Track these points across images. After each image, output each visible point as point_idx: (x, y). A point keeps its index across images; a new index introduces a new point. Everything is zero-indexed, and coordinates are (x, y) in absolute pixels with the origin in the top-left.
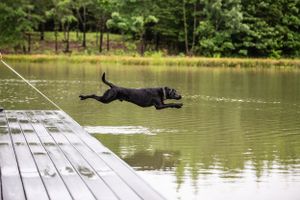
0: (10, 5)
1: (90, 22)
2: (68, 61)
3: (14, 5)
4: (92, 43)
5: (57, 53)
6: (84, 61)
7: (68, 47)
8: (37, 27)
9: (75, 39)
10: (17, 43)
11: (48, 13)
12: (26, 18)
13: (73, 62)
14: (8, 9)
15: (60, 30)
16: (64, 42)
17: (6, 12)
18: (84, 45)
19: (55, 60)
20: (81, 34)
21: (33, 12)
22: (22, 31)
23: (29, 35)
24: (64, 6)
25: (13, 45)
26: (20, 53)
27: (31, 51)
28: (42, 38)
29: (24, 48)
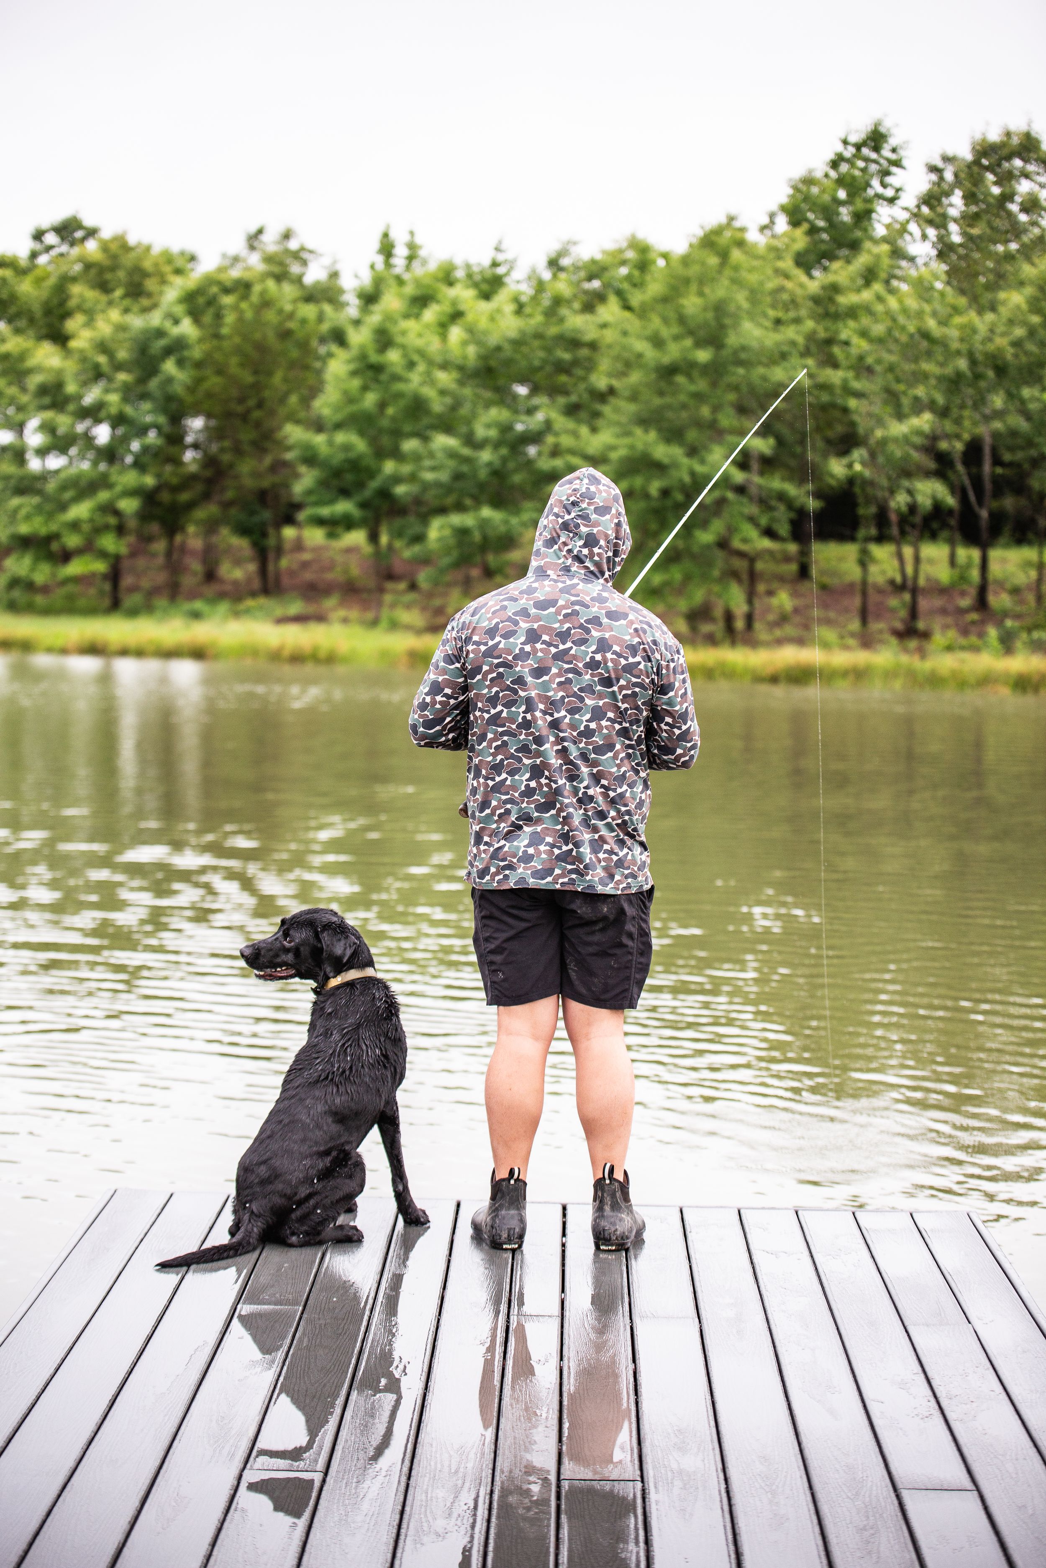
0: (673, 435)
1: (1009, 503)
2: (911, 675)
3: (692, 435)
4: (1015, 591)
5: (867, 642)
6: (986, 680)
7: (914, 613)
8: (784, 529)
9: (943, 574)
10: (698, 596)
11: (837, 468)
12: (741, 490)
13: (934, 681)
14: (662, 452)
15: (881, 539)
16: (898, 588)
17: (659, 468)
18: (982, 603)
19: (859, 674)
20: (968, 554)
21: (768, 463)
22: (723, 544)
23: (751, 559)
24: (906, 440)
25: (683, 605)
26: (711, 640)
27: (761, 630)
28: (804, 572)
29: (729, 617)
